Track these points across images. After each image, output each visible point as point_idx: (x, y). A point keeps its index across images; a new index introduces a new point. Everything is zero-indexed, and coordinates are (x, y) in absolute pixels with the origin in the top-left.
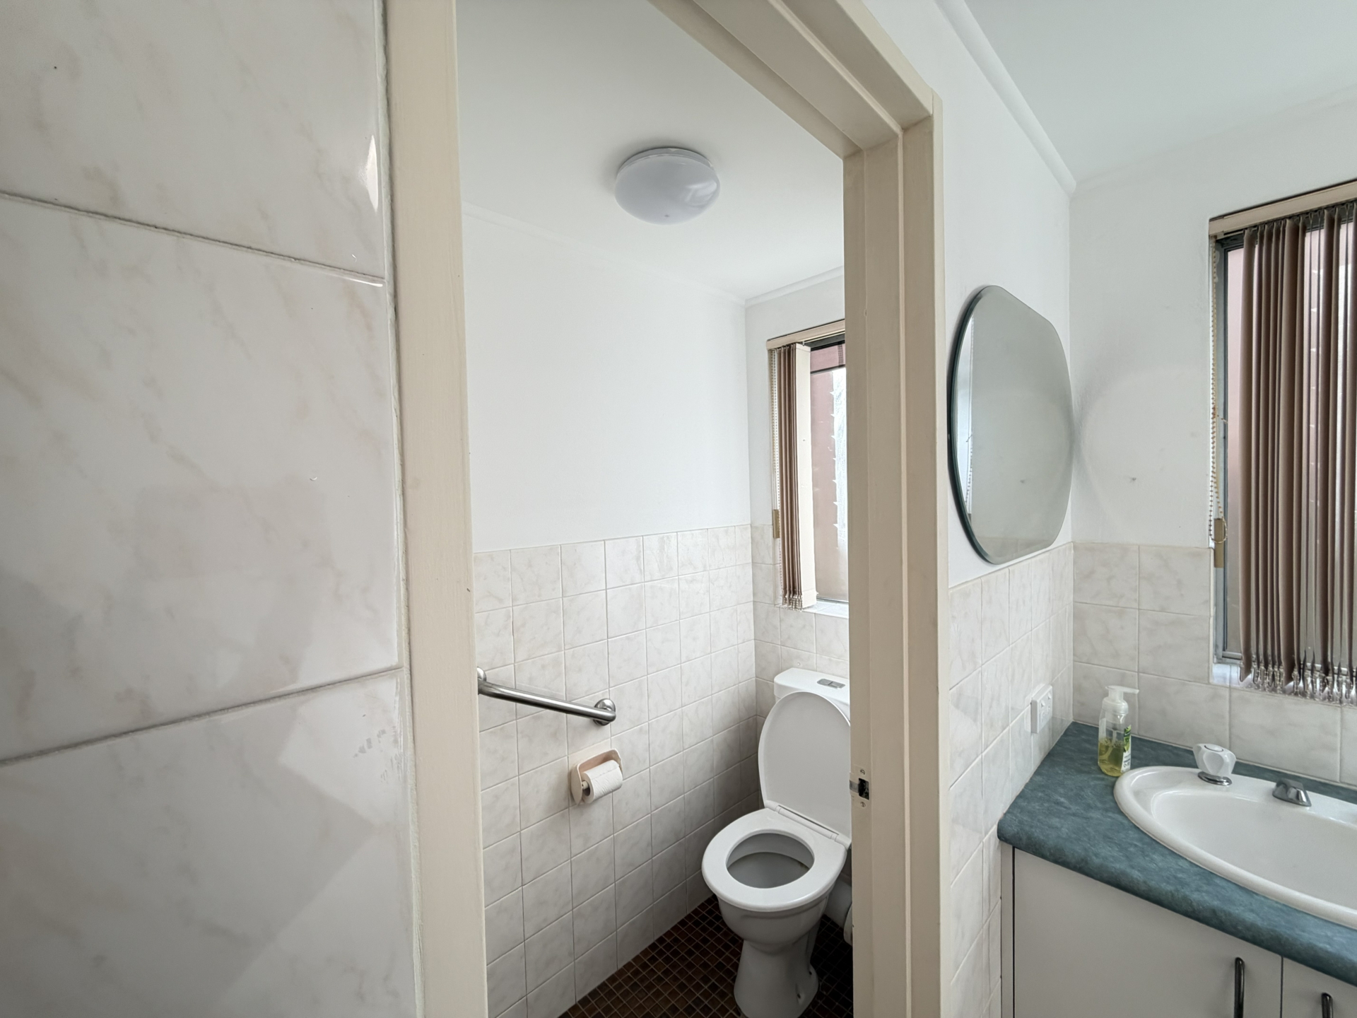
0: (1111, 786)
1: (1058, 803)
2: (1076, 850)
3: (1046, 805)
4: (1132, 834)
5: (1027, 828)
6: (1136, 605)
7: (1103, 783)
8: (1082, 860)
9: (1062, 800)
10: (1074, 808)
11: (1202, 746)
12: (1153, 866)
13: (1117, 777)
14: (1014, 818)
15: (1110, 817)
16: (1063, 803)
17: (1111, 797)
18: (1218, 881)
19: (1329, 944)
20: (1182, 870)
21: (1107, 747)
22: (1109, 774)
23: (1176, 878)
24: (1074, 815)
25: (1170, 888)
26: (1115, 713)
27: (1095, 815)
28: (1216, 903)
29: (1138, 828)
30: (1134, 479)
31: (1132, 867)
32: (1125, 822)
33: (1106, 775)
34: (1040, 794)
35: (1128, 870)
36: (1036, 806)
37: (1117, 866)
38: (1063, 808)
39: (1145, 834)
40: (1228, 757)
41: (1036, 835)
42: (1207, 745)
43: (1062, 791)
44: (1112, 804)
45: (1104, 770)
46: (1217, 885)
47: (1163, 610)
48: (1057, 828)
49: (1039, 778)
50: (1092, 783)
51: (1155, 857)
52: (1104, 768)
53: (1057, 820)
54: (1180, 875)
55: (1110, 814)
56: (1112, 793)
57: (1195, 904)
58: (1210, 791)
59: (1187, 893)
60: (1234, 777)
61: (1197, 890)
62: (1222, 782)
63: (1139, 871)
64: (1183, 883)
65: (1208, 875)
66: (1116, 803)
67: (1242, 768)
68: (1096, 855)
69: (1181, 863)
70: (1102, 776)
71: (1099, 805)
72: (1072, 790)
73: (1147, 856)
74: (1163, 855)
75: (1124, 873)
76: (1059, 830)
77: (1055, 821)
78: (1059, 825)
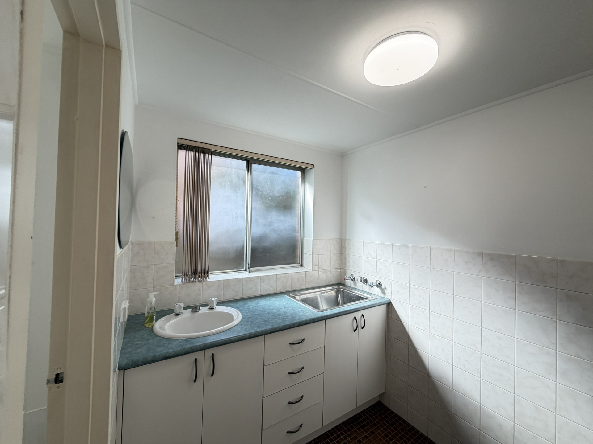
0: (152, 329)
1: (137, 344)
2: (150, 355)
3: (133, 347)
4: (164, 340)
5: (130, 358)
6: (153, 263)
7: (149, 330)
8: (153, 357)
9: (138, 342)
10: (143, 343)
11: (175, 304)
12: (173, 346)
13: (152, 326)
14: (124, 358)
15: (156, 339)
16: (139, 343)
17: (153, 333)
18: (189, 340)
19: (214, 340)
20: (181, 342)
21: (148, 317)
22: (149, 327)
23: (180, 345)
24: (144, 345)
25: (180, 349)
26: (151, 303)
27: (151, 341)
28: (191, 345)
29: (165, 338)
30: (154, 218)
31: (169, 349)
32: (161, 338)
33: (148, 327)
34: (129, 345)
35: (168, 351)
36: (130, 349)
37: (165, 352)
38: (139, 345)
39: (167, 338)
40: (182, 305)
41: (135, 359)
42: (177, 304)
43: (136, 340)
44: (154, 335)
45: (147, 327)
46: (189, 341)
47: (162, 263)
48: (141, 352)
49: (126, 340)
50: (145, 332)
51: (173, 343)
52: (147, 325)
53: (140, 349)
54: (180, 344)
55: (155, 338)
56: (153, 332)
57: (187, 349)
58: (178, 318)
59: (184, 347)
60: (183, 311)
61: (186, 345)
62: (180, 314)
63: (171, 349)
64: (182, 345)
65: (186, 340)
66: (155, 334)
67: (185, 308)
68: (157, 352)
69: (180, 341)
70: (147, 328)
71: (150, 337)
72: (140, 338)
73: (171, 344)
74: (175, 341)
75: (167, 353)
76: (141, 353)
77: (139, 350)
78: (141, 351)
